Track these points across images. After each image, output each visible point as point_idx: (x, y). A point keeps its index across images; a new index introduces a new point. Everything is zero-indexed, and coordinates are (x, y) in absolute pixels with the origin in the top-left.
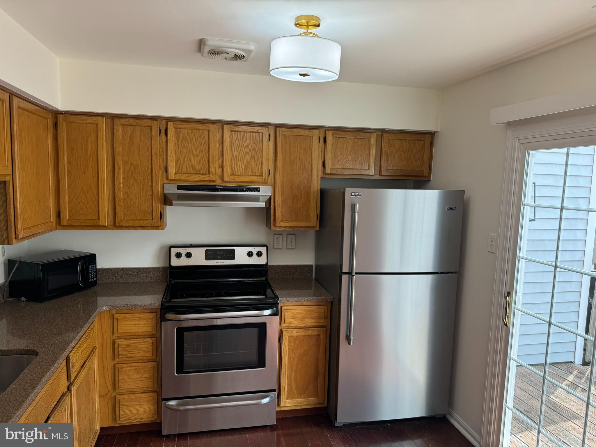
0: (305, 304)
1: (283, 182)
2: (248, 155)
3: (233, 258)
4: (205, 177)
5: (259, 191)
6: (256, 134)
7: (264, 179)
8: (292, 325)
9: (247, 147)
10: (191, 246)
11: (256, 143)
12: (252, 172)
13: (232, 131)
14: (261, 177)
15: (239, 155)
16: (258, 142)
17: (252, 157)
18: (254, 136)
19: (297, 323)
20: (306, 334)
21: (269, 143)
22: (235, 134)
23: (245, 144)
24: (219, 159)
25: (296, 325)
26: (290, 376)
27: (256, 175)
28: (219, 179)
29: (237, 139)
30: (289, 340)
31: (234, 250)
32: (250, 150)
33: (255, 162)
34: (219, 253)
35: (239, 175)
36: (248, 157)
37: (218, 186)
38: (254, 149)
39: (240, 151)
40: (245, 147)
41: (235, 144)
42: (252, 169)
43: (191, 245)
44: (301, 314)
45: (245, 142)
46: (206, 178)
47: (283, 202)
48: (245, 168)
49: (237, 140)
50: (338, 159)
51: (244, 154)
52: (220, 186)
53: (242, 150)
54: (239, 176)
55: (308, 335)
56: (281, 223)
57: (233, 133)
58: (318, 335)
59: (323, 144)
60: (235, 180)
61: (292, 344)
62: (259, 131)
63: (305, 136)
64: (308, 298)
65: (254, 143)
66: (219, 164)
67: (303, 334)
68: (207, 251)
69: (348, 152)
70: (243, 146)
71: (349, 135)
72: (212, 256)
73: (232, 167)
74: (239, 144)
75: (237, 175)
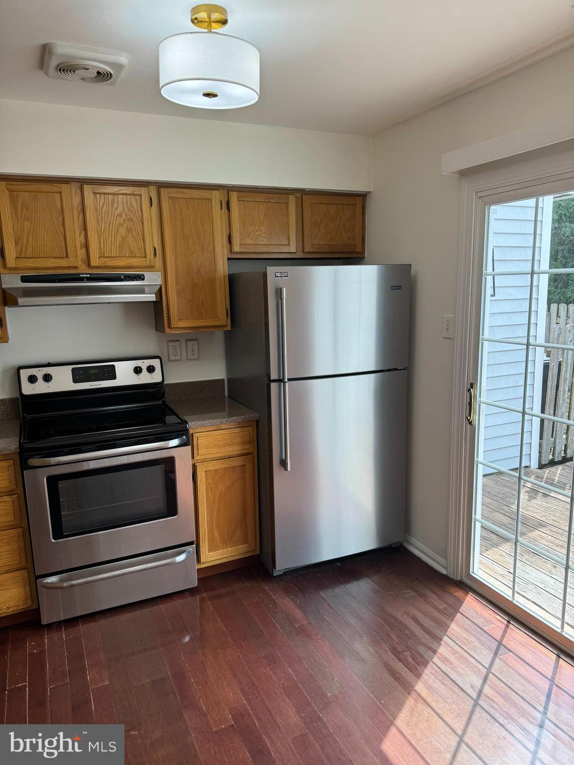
0: (223, 427)
1: (176, 266)
2: (122, 228)
3: (114, 377)
4: (63, 261)
5: (143, 279)
6: (132, 196)
7: (148, 262)
8: (208, 456)
9: (120, 215)
10: (49, 365)
11: (132, 209)
12: (131, 252)
13: (95, 194)
14: (144, 259)
15: (109, 228)
16: (136, 208)
17: (129, 230)
18: (129, 201)
19: (215, 453)
20: (228, 466)
21: (152, 209)
22: (100, 197)
23: (116, 212)
24: (80, 236)
25: (213, 456)
26: (210, 522)
27: (137, 256)
28: (82, 264)
29: (104, 204)
30: (206, 476)
31: (113, 366)
32: (124, 221)
33: (134, 237)
34: (92, 371)
35: (111, 257)
36: (123, 230)
37: (83, 274)
38: (131, 220)
39: (110, 222)
40: (117, 217)
41: (102, 212)
42: (129, 248)
43: (49, 363)
44: (219, 441)
45: (116, 209)
46: (64, 263)
47: (180, 293)
48: (119, 247)
49: (105, 207)
50: (248, 231)
51: (117, 226)
52: (86, 274)
53: (113, 221)
54: (112, 259)
55: (230, 467)
56: (179, 323)
57: (98, 196)
58: (243, 466)
59: (227, 211)
60: (107, 265)
61: (210, 481)
62: (135, 193)
63: (201, 199)
64: (226, 419)
65: (129, 210)
66: (81, 242)
67: (223, 466)
68: (73, 370)
69: (260, 221)
70: (113, 216)
71: (260, 198)
72: (82, 377)
73: (100, 246)
74: (108, 212)
75: (109, 257)
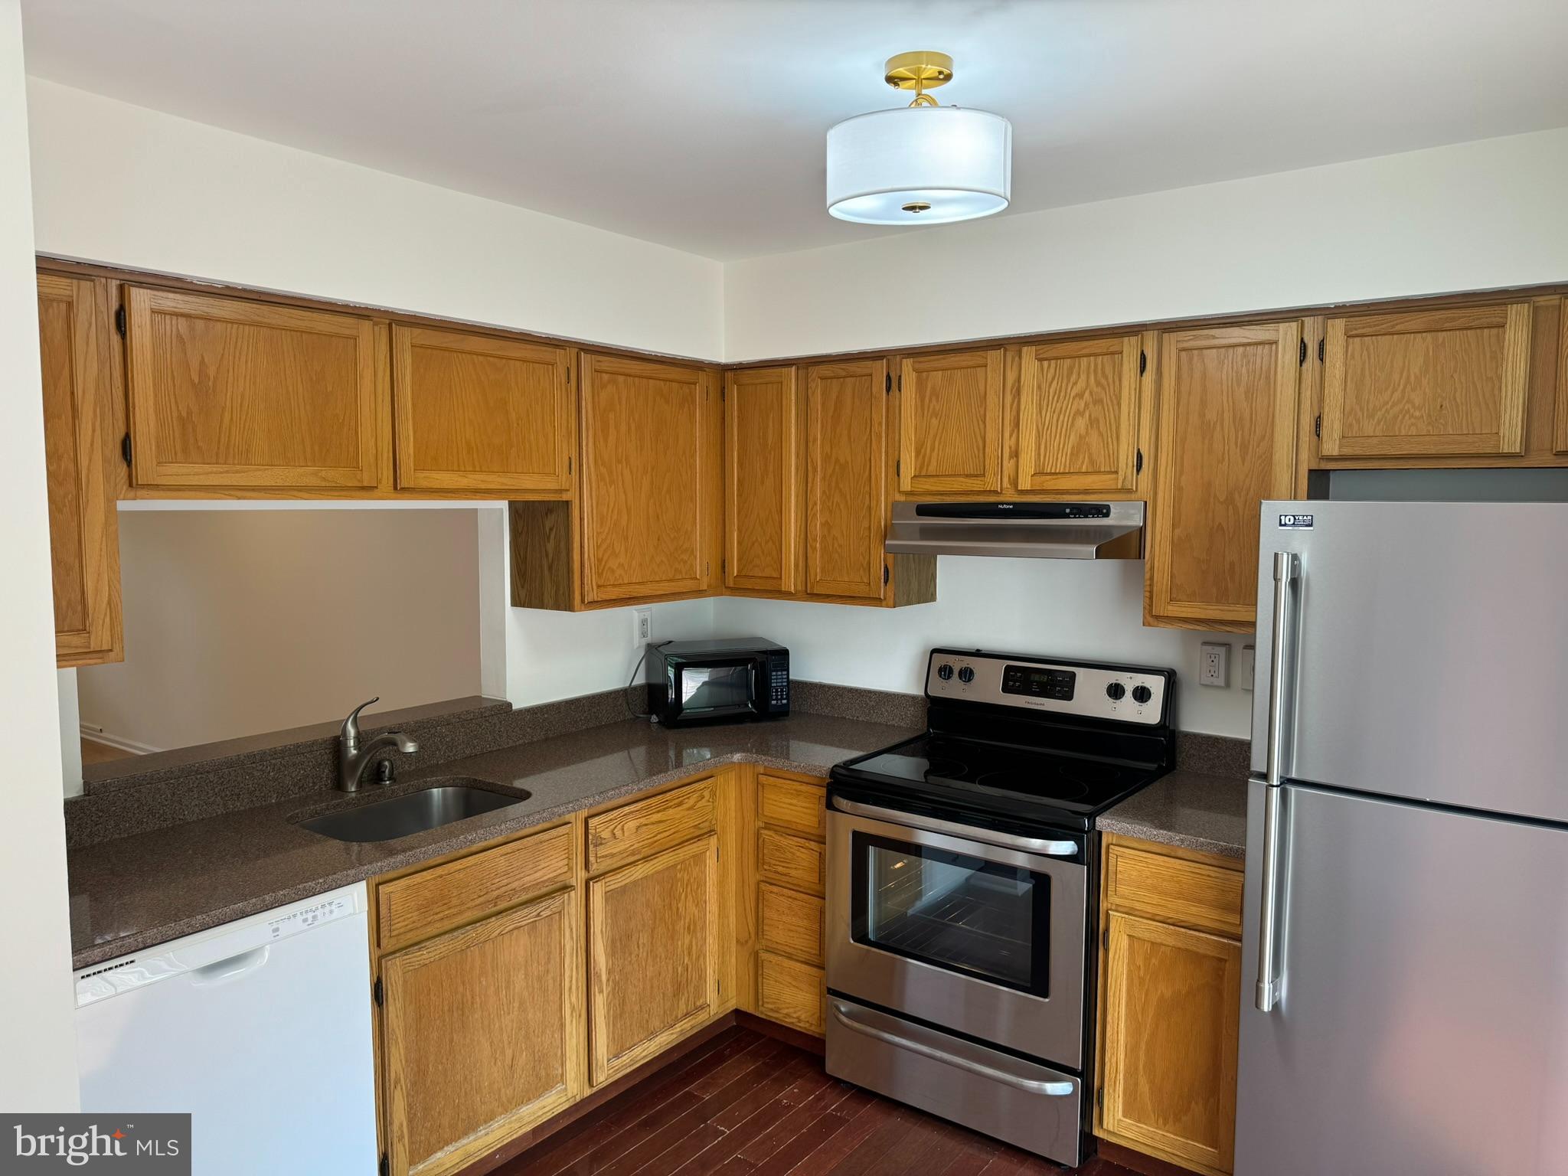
1: (1179, 488)
2: (1081, 418)
3: (1069, 696)
4: (975, 482)
5: (1107, 515)
6: (1105, 357)
7: (1120, 482)
8: (1138, 906)
9: (1080, 395)
10: (978, 653)
11: (1103, 381)
12: (1092, 462)
13: (1041, 360)
14: (1114, 476)
15: (1057, 421)
16: (1111, 380)
17: (1093, 422)
18: (1100, 367)
19: (1149, 902)
20: (1179, 945)
21: (1144, 378)
22: (1049, 365)
23: (1075, 388)
24: (1011, 436)
25: (1149, 909)
26: (1132, 1051)
27: (1102, 470)
28: (1008, 486)
29: (1053, 379)
30: (1131, 946)
31: (1073, 675)
32: (1087, 405)
33: (1101, 434)
35: (1055, 474)
36: (1081, 423)
37: (1003, 504)
38: (1098, 401)
39: (1061, 408)
40: (1074, 398)
41: (1049, 392)
42: (1090, 455)
43: (978, 650)
44: (1164, 880)
45: (1075, 383)
46: (975, 485)
47: (1177, 546)
48: (1072, 454)
49: (1055, 382)
50: (1371, 406)
51: (1072, 415)
52: (1006, 504)
53: (1067, 407)
54: (1055, 477)
55: (1187, 950)
56: (1170, 608)
57: (1046, 363)
58: (1220, 960)
59: (1317, 362)
60: (1044, 488)
61: (1140, 962)
62: (1112, 349)
64: (1182, 836)
65: (1098, 384)
66: (1010, 448)
68: (1008, 669)
70: (1068, 396)
71: (1417, 321)
72: (1017, 684)
73: (1039, 454)
74: (1060, 391)
75: (1051, 474)
